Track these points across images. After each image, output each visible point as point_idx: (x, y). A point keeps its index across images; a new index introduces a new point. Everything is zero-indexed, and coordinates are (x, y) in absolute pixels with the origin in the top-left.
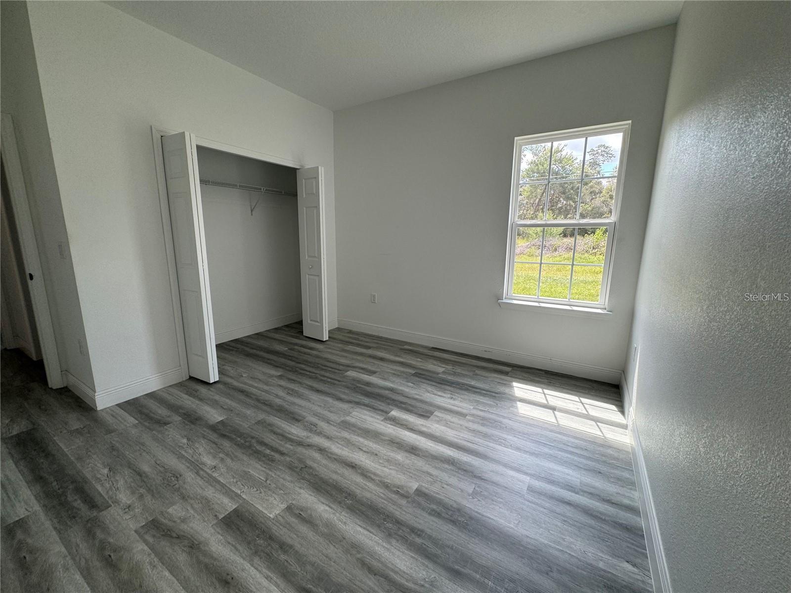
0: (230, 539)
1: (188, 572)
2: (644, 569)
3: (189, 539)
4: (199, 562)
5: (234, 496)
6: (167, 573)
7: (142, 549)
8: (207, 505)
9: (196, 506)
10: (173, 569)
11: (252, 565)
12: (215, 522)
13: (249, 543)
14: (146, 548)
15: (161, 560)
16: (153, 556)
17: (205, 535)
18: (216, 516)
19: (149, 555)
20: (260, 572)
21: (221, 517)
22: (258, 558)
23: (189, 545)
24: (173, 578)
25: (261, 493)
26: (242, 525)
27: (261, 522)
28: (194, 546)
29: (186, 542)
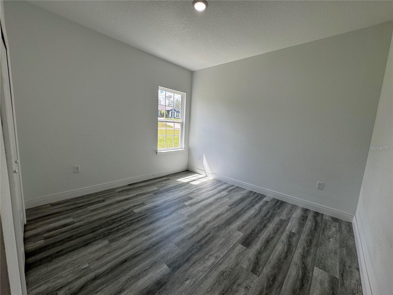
0: (254, 243)
1: (268, 251)
2: (244, 189)
3: (257, 255)
4: (264, 249)
5: (235, 246)
6: (271, 257)
7: (266, 269)
8: (240, 254)
9: (241, 258)
10: (269, 256)
11: (261, 237)
12: (248, 249)
13: (254, 238)
14: (264, 268)
15: (267, 261)
16: (267, 264)
17: (254, 250)
18: (245, 250)
19: (267, 266)
20: (262, 235)
21: (245, 248)
22: (258, 236)
23: (259, 254)
24: (272, 255)
25: (232, 238)
26: (248, 241)
27: (246, 236)
28: (259, 253)
29: (259, 256)
